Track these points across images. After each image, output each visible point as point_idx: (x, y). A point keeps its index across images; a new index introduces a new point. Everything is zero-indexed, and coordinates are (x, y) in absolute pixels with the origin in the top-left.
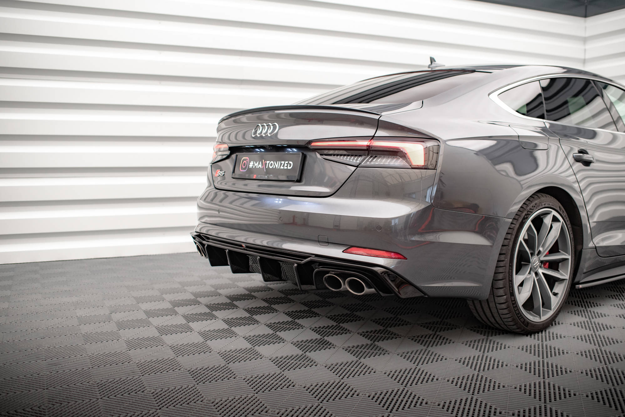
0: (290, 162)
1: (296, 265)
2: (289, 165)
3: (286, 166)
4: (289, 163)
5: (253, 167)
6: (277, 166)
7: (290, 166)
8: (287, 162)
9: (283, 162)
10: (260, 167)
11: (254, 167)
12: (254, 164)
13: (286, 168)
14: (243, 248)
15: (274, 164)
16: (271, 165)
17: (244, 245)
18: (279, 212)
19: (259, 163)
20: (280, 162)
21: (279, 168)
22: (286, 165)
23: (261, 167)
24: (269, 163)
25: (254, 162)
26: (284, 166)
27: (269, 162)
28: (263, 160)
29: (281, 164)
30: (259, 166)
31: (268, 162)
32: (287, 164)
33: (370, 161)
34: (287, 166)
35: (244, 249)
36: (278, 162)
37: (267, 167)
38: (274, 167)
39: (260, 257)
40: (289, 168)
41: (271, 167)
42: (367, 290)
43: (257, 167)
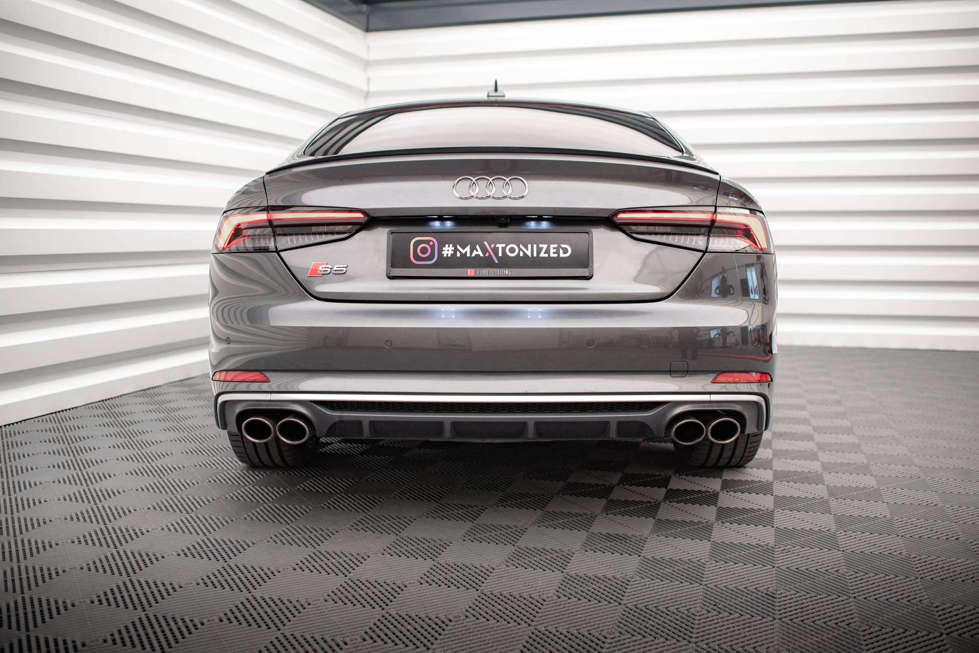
0: (563, 246)
2: (561, 251)
3: (554, 253)
4: (560, 247)
5: (454, 254)
6: (529, 253)
7: (565, 252)
8: (556, 246)
9: (544, 246)
10: (476, 255)
11: (458, 255)
12: (456, 250)
13: (556, 255)
15: (520, 249)
16: (512, 249)
19: (473, 248)
20: (535, 246)
21: (535, 255)
22: (553, 250)
23: (482, 255)
24: (504, 249)
25: (455, 246)
26: (548, 251)
27: (504, 245)
28: (486, 243)
29: (540, 249)
30: (475, 253)
31: (500, 246)
32: (554, 248)
34: (558, 252)
36: (529, 246)
37: (500, 255)
38: (522, 254)
40: (562, 255)
41: (511, 255)
43: (468, 255)
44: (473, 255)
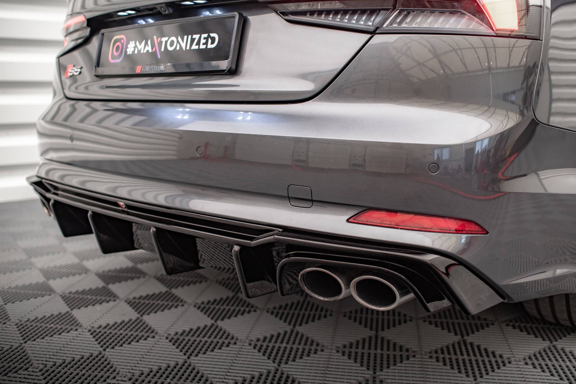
0: (212, 35)
1: (236, 248)
2: (210, 41)
3: (204, 44)
4: (209, 36)
5: (134, 52)
6: (183, 45)
7: (212, 43)
8: (206, 35)
9: (196, 37)
10: (148, 51)
11: (136, 52)
12: (136, 46)
13: (204, 47)
14: (120, 208)
15: (178, 42)
16: (172, 42)
17: (121, 204)
18: (178, 136)
19: (146, 44)
20: (190, 37)
21: (188, 48)
22: (203, 41)
24: (166, 42)
25: (135, 43)
26: (198, 43)
27: (166, 39)
28: (155, 37)
29: (193, 40)
30: (146, 49)
31: (164, 39)
32: (205, 38)
33: (398, 20)
34: (206, 43)
35: (123, 212)
36: (186, 37)
37: (163, 49)
38: (178, 48)
39: (156, 228)
40: (210, 46)
41: (170, 49)
42: (399, 300)
43: (142, 52)
44: (145, 51)
